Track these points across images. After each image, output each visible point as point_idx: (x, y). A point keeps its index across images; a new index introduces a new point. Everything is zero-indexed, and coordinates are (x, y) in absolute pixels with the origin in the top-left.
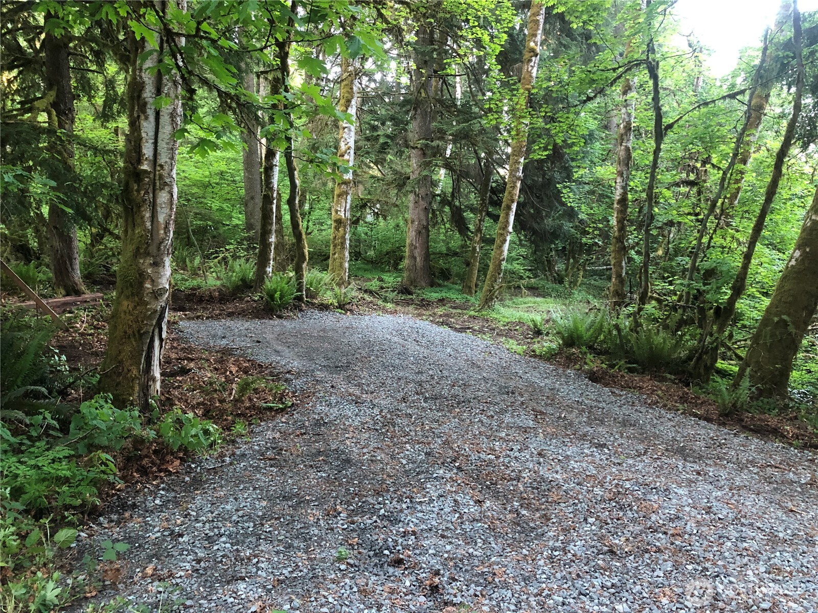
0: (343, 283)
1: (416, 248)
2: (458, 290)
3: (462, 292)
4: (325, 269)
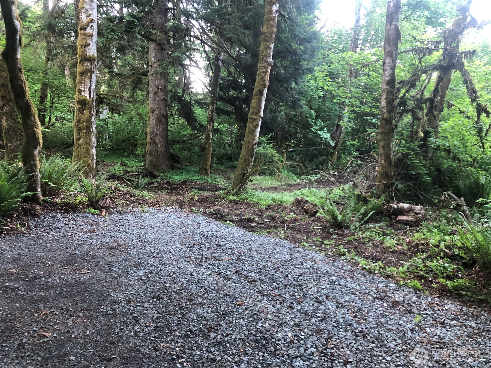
0: (91, 171)
1: (157, 135)
2: (195, 172)
3: (199, 173)
4: (68, 155)
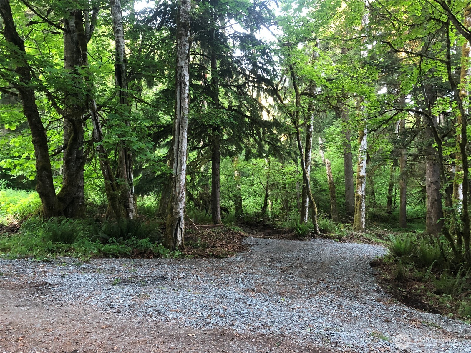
1: (431, 212)
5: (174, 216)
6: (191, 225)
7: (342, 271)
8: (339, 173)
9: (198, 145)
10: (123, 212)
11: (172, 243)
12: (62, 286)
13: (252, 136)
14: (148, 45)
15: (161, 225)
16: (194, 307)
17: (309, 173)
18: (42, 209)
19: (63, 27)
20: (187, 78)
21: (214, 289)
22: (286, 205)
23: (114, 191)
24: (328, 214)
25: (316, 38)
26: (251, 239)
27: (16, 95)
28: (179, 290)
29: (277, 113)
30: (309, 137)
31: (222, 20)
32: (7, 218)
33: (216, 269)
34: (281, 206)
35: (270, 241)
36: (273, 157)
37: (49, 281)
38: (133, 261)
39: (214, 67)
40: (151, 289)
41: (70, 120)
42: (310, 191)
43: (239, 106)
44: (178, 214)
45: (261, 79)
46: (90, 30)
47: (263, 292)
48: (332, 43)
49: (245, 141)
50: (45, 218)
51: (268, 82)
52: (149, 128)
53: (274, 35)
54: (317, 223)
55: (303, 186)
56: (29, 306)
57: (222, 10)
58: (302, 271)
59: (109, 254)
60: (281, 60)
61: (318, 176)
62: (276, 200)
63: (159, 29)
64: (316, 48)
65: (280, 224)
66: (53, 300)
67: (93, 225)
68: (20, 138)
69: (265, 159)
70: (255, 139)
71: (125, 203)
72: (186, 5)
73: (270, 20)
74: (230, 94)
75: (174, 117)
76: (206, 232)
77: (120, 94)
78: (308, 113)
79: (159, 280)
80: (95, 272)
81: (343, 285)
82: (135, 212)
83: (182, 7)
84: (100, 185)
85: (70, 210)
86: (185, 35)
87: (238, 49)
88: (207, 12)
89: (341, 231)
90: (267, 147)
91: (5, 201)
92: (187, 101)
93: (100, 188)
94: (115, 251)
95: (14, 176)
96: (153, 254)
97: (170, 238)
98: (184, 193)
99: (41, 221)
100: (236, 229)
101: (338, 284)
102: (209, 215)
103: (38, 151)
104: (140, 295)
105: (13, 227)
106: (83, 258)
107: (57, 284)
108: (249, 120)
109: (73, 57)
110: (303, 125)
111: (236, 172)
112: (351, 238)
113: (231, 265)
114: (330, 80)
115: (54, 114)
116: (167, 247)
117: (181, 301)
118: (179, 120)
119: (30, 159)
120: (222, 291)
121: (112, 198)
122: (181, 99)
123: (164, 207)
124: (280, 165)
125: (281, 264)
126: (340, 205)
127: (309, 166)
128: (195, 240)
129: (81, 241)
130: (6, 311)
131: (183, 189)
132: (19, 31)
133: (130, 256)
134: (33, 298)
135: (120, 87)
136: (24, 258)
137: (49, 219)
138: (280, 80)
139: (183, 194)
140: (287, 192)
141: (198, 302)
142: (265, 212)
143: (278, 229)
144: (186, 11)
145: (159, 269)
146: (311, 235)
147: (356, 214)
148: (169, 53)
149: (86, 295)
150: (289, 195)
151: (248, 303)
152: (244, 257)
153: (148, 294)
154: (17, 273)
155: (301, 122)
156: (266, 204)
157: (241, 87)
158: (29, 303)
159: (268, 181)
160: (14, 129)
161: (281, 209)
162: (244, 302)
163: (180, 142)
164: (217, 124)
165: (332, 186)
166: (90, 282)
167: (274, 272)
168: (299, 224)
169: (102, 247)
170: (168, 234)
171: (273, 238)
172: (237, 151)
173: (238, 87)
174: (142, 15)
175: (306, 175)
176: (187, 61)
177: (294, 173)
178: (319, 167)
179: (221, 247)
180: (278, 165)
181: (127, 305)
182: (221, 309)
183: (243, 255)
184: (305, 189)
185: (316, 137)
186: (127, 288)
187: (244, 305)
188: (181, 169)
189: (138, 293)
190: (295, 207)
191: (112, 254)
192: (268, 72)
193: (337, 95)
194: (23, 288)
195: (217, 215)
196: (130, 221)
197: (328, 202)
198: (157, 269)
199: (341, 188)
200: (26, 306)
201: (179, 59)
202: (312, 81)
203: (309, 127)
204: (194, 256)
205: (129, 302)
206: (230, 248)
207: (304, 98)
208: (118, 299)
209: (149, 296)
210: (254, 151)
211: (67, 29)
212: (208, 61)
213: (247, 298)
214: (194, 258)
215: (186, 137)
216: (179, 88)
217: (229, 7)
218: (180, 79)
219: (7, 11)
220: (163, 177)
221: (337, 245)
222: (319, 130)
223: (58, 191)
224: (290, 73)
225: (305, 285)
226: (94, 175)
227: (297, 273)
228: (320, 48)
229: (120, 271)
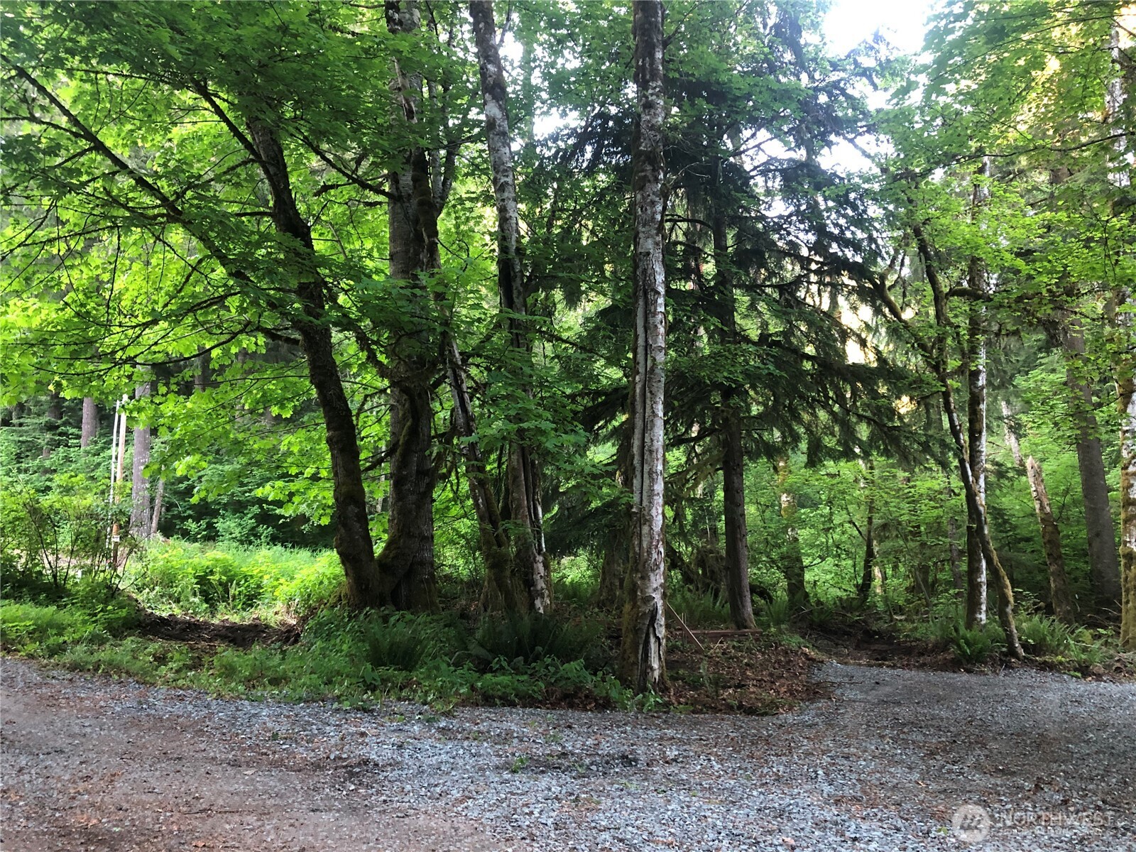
5: (639, 607)
6: (679, 630)
7: (1100, 760)
8: (1067, 492)
9: (686, 431)
10: (520, 597)
11: (637, 673)
12: (402, 769)
13: (825, 406)
14: (567, 210)
15: (609, 629)
16: (712, 836)
17: (983, 495)
18: (345, 590)
19: (387, 190)
20: (660, 278)
21: (755, 793)
22: (923, 580)
23: (500, 546)
24: (1042, 604)
25: (980, 152)
26: (834, 669)
27: (296, 342)
28: (669, 792)
29: (884, 343)
30: (975, 400)
31: (735, 135)
32: (275, 610)
33: (753, 744)
34: (907, 584)
35: (886, 673)
36: (882, 456)
37: (373, 756)
38: (552, 716)
39: (720, 246)
40: (601, 785)
41: (405, 390)
42: (988, 543)
43: (787, 334)
44: (649, 601)
45: (837, 265)
46: (443, 190)
47: (886, 807)
48: (1023, 161)
49: (806, 417)
50: (353, 611)
51: (858, 271)
52: (572, 397)
53: (869, 156)
54: (1013, 627)
55: (969, 528)
56: (338, 811)
57: (737, 113)
58: (987, 756)
59: (493, 697)
60: (889, 215)
61: (1007, 501)
62: (895, 568)
63: (590, 172)
64: (981, 177)
65: (911, 630)
66: (385, 801)
67: (455, 628)
68: (302, 434)
69: (861, 462)
70: (832, 413)
71: (526, 574)
72: (653, 111)
73: (856, 122)
74: (762, 306)
75: (631, 371)
76: (716, 648)
77: (511, 327)
78: (968, 341)
79: (617, 764)
80: (468, 738)
81: (1109, 799)
82: (549, 596)
83: (645, 118)
84: (466, 533)
85: (404, 592)
86: (652, 179)
87: (778, 198)
88: (699, 119)
89: (1084, 650)
90: (863, 431)
91: (270, 573)
92: (662, 330)
93: (467, 540)
94: (508, 690)
95: (286, 518)
96: (596, 701)
97: (632, 660)
98: (662, 550)
99: (344, 617)
100: (794, 641)
101: (1095, 794)
102: (721, 606)
103: (340, 461)
104: (577, 800)
105: (288, 631)
106: (438, 706)
107: (390, 765)
108: (813, 365)
109: (407, 252)
110: (960, 371)
111: (784, 498)
112: (1118, 670)
113: (790, 733)
114: (1025, 254)
115: (371, 377)
116: (626, 684)
117: (677, 819)
118: (643, 377)
119: (320, 478)
120: (777, 799)
121: (496, 563)
122: (646, 329)
123: (611, 584)
124: (901, 474)
125: (925, 735)
126: (1076, 580)
127: (982, 476)
128: (691, 668)
129: (431, 664)
130: (292, 821)
131: (658, 541)
132: (301, 207)
133: (540, 702)
134: (345, 793)
135: (510, 310)
136: (317, 702)
137: (360, 613)
138: (888, 262)
139: (659, 553)
140: (923, 545)
141: (718, 823)
142: (866, 597)
143: (906, 642)
144: (653, 125)
145: (613, 738)
146: (1000, 659)
147: (1127, 602)
148: (613, 222)
149: (454, 792)
150: (928, 552)
151: (847, 834)
152: (822, 714)
153: (595, 797)
154: (307, 736)
155: (953, 363)
156: (868, 577)
157: (788, 289)
158: (336, 803)
159: (870, 519)
160: (289, 416)
161: (910, 590)
162: (837, 832)
163: (647, 427)
164: (735, 382)
165: (1050, 529)
166: (461, 762)
167: (906, 754)
168: (962, 630)
169: (479, 679)
170: (628, 652)
171: (894, 667)
172: (784, 443)
173: (781, 288)
174: (550, 144)
175: (975, 501)
176: (659, 238)
177: (942, 497)
178: (1008, 478)
179: (760, 687)
180: (894, 476)
181: (550, 821)
182: (781, 845)
183: (819, 708)
184: (975, 535)
185: (995, 399)
186: (544, 781)
187: (839, 839)
188: (651, 493)
189: (571, 794)
190: (948, 583)
191: (500, 698)
192: (856, 246)
193: (1050, 291)
194: (322, 768)
195: (743, 606)
196: (538, 618)
197: (1041, 571)
198: (608, 736)
199: (1075, 534)
200: (330, 810)
201: (641, 235)
202: (974, 261)
203: (975, 375)
204: (692, 708)
205: (554, 814)
206: (783, 689)
207: (956, 304)
208: (527, 805)
209: (599, 803)
210: (829, 442)
211: (396, 193)
212: (706, 233)
213: (844, 821)
214: (694, 712)
215: (661, 414)
216: (641, 302)
217: (751, 103)
218: (644, 281)
219: (279, 169)
220: (610, 513)
221: (1080, 687)
222: (1002, 381)
223: (378, 549)
224: (914, 246)
225: (999, 795)
226: (455, 510)
227: (971, 760)
228: (992, 175)
229: (525, 739)
